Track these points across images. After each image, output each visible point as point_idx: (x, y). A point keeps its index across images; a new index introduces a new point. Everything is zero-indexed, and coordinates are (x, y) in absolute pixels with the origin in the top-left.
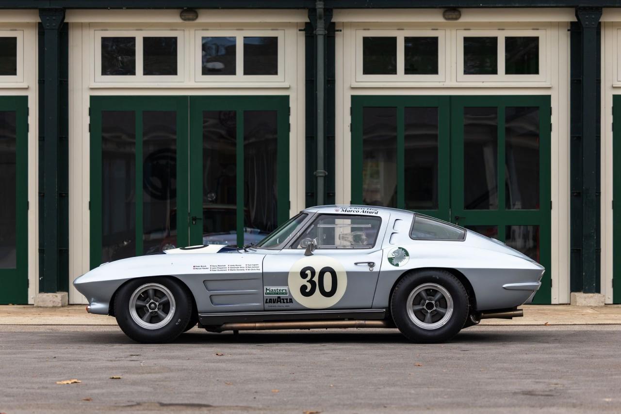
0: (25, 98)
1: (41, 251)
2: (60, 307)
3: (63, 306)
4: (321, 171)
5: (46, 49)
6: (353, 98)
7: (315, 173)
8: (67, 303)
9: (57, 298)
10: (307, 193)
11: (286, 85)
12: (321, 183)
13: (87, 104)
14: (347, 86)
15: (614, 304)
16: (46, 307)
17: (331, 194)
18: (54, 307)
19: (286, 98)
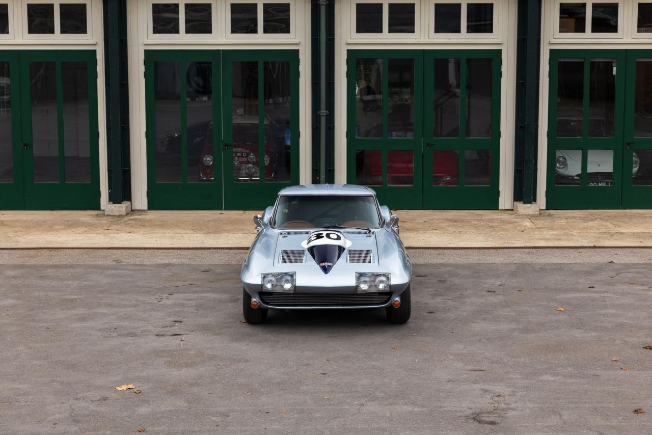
0: (94, 52)
1: (109, 171)
2: (124, 216)
3: (127, 214)
4: (323, 111)
5: (109, 16)
6: (349, 51)
7: (319, 112)
8: (130, 210)
9: (121, 208)
10: (312, 126)
11: (296, 41)
12: (323, 120)
13: (142, 57)
14: (344, 42)
15: (546, 209)
16: (114, 216)
17: (331, 127)
18: (120, 216)
19: (297, 51)
